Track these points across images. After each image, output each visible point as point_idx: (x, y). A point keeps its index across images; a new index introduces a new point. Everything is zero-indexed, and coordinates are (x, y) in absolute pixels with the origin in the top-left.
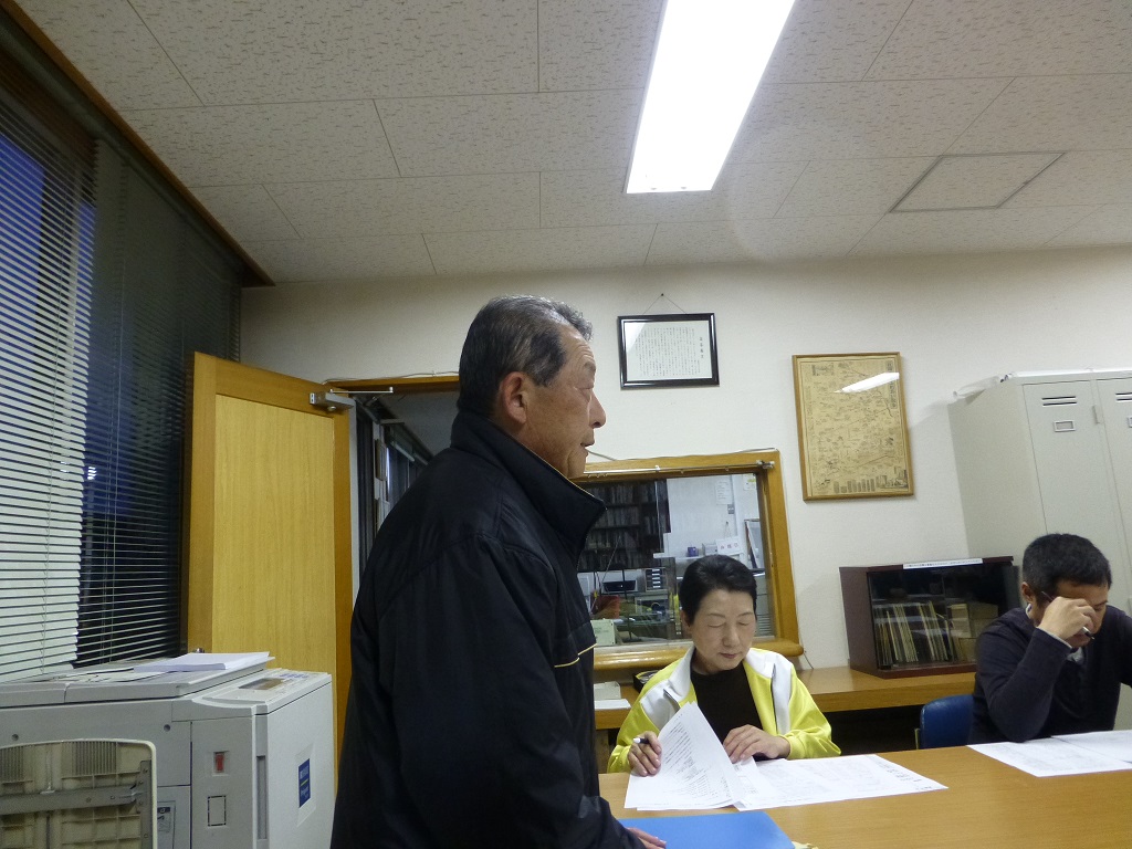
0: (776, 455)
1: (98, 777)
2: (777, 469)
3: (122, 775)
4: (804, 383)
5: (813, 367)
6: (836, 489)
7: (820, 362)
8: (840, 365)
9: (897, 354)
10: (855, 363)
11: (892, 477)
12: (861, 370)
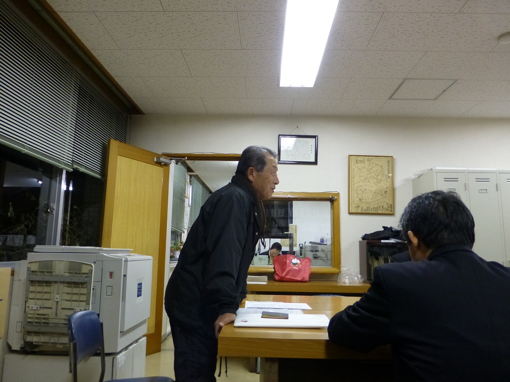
0: (338, 194)
2: (338, 200)
4: (352, 166)
5: (357, 160)
6: (362, 210)
7: (360, 158)
8: (368, 160)
9: (392, 157)
10: (375, 160)
11: (386, 206)
12: (376, 163)
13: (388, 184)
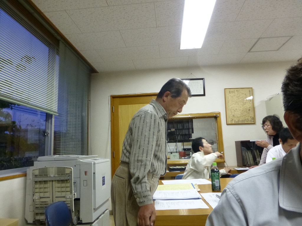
0: (219, 113)
1: (62, 174)
2: (219, 117)
3: (66, 174)
4: (227, 95)
5: (230, 91)
6: (235, 122)
7: (231, 90)
8: (237, 91)
9: (252, 88)
10: (241, 90)
11: (250, 119)
12: (242, 92)
13: (250, 105)
